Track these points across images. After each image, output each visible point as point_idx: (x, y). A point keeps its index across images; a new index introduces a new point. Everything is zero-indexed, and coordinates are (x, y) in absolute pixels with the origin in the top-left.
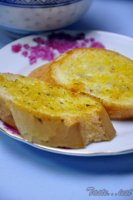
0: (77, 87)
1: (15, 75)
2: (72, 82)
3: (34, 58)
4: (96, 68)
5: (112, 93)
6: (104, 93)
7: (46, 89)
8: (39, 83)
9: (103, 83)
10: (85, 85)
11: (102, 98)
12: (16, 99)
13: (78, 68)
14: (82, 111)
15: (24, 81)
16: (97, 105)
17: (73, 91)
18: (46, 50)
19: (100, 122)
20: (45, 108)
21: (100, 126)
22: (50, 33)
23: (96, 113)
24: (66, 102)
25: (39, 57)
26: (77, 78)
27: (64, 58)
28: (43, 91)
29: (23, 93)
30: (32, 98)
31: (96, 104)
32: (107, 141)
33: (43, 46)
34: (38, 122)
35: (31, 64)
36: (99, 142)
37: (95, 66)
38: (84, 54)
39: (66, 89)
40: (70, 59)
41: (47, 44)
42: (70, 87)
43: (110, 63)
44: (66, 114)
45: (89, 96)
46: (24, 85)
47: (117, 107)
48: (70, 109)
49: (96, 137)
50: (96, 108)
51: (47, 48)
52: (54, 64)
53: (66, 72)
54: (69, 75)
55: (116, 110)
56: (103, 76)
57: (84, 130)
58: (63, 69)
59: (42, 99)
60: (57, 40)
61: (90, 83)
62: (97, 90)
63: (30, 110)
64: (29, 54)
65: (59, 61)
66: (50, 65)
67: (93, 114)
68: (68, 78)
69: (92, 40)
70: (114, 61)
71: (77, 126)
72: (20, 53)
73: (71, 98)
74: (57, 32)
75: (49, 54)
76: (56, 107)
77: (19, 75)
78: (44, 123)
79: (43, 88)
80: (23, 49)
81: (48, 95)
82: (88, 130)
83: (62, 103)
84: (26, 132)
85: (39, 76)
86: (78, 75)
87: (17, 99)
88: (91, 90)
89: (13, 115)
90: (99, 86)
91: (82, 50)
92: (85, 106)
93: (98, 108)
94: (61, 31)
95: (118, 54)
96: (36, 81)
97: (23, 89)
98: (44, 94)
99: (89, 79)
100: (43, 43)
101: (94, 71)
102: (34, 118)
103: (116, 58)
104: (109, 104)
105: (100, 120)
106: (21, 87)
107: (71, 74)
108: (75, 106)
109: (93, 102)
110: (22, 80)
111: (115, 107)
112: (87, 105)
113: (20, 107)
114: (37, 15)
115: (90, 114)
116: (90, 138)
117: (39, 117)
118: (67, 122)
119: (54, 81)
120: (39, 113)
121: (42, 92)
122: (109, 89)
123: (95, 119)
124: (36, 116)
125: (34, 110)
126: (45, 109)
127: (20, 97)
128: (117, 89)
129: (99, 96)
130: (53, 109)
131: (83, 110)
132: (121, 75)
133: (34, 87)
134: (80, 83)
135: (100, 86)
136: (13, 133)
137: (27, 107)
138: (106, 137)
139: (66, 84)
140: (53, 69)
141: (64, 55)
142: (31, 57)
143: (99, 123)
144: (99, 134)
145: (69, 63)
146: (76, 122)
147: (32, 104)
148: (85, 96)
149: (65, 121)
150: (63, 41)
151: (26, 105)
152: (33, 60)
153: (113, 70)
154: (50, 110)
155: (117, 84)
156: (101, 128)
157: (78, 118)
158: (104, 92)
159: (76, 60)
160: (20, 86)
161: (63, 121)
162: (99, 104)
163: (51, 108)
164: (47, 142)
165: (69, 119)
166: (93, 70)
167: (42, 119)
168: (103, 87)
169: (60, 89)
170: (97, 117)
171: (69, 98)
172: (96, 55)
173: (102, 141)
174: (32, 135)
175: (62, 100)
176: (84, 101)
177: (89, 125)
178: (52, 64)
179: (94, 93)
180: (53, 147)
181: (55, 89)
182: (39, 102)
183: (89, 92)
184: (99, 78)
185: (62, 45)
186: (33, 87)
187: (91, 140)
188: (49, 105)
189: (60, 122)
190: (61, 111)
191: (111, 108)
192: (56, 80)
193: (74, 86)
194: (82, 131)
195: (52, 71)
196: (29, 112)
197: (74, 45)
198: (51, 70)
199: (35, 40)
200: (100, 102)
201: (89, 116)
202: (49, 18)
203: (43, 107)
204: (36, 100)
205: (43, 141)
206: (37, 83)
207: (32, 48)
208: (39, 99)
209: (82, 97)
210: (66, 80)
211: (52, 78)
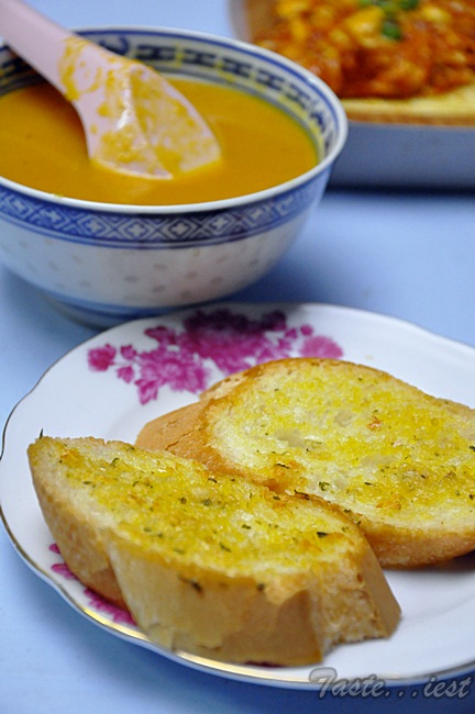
0: (283, 474)
1: (108, 442)
2: (268, 461)
3: (151, 384)
4: (329, 416)
5: (380, 491)
6: (359, 494)
7: (199, 485)
8: (177, 465)
9: (353, 462)
10: (304, 469)
11: (355, 510)
12: (123, 523)
13: (281, 419)
14: (307, 554)
15: (135, 462)
16: (347, 534)
17: (274, 487)
18: (184, 361)
19: (361, 586)
20: (206, 547)
21: (361, 598)
22: (190, 313)
23: (347, 560)
24: (259, 523)
25: (165, 381)
26: (281, 447)
27: (238, 390)
28: (193, 491)
29: (140, 502)
30: (166, 518)
31: (343, 529)
32: (381, 638)
33: (174, 348)
34: (193, 594)
35: (144, 402)
36: (358, 642)
37: (327, 412)
38: (294, 376)
39: (253, 482)
40: (255, 392)
41: (184, 345)
42: (265, 476)
43: (367, 402)
44: (267, 565)
45: (319, 502)
46: (138, 475)
47: (399, 536)
48: (274, 549)
49: (351, 628)
50: (346, 543)
51: (184, 356)
52: (212, 408)
53: (248, 429)
54: (256, 438)
55: (395, 544)
56: (351, 441)
57: (319, 610)
58: (238, 422)
59: (193, 519)
60: (209, 332)
61: (316, 463)
62: (338, 484)
63: (168, 560)
64: (137, 376)
65: (225, 398)
66: (203, 412)
67: (341, 564)
68: (255, 449)
69: (307, 331)
70: (376, 397)
71: (302, 603)
72: (112, 371)
73: (270, 510)
74: (208, 310)
75: (191, 373)
76: (235, 544)
77: (121, 442)
78: (209, 594)
79: (192, 482)
80: (120, 360)
81: (207, 502)
82: (328, 609)
83: (249, 528)
84: (155, 619)
85: (172, 442)
86: (281, 439)
87: (127, 524)
88: (322, 485)
89: (118, 570)
90: (342, 472)
91: (286, 366)
92: (314, 538)
93: (352, 543)
94: (222, 307)
95: (386, 376)
96: (169, 461)
97: (138, 488)
98: (194, 499)
99: (312, 449)
100: (173, 340)
101: (325, 426)
102: (179, 582)
103: (383, 386)
104: (376, 526)
105: (360, 578)
106: (132, 483)
107: (262, 434)
108: (286, 538)
109: (333, 525)
110: (131, 460)
111: (392, 535)
112: (321, 534)
113: (140, 549)
114: (160, 267)
115: (333, 564)
116: (334, 634)
117: (196, 579)
118: (273, 590)
119: (218, 457)
120: (193, 566)
121: (190, 495)
122: (372, 480)
123: (347, 576)
124: (187, 576)
125: (179, 558)
126: (207, 552)
127: (133, 517)
128: (395, 481)
129: (346, 503)
130: (228, 550)
131: (312, 549)
132: (399, 438)
133: (166, 479)
134: (291, 463)
135: (346, 470)
136: (116, 619)
137: (158, 547)
138: (378, 628)
139: (251, 465)
140: (211, 421)
141: (237, 380)
142: (144, 384)
143: (357, 590)
144: (359, 619)
145: (253, 403)
146: (297, 590)
147: (171, 538)
148: (310, 503)
149: (267, 590)
150: (226, 335)
151: (153, 541)
152: (147, 390)
153: (376, 423)
154: (222, 555)
155: (391, 466)
156: (362, 602)
157: (302, 576)
158: (360, 489)
159: (273, 395)
160: (128, 478)
161: (261, 588)
162: (351, 527)
163: (223, 547)
164: (217, 649)
165: (277, 581)
166: (321, 422)
167: (202, 584)
168: (352, 474)
169: (238, 484)
170: (352, 572)
171: (264, 511)
172: (325, 379)
173: (368, 638)
174: (173, 628)
175: (247, 518)
176: (308, 519)
177: (330, 594)
178: (207, 408)
179: (333, 492)
180: (233, 662)
181: (224, 485)
182: (187, 530)
183: (317, 491)
184: (342, 449)
185: (226, 345)
186: (164, 479)
187: (337, 638)
188: (214, 537)
189: (253, 592)
190: (251, 555)
191: (380, 536)
192: (222, 456)
193: (275, 472)
194: (314, 616)
195: (209, 428)
196: (165, 565)
197: (257, 345)
198: (206, 425)
199: (149, 333)
200: (352, 523)
201: (329, 568)
202: (192, 275)
203: (200, 545)
204: (179, 523)
205: (203, 647)
206: (174, 467)
207: (145, 356)
208: (186, 518)
209: (301, 507)
210: (251, 455)
211: (210, 450)
